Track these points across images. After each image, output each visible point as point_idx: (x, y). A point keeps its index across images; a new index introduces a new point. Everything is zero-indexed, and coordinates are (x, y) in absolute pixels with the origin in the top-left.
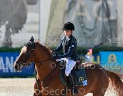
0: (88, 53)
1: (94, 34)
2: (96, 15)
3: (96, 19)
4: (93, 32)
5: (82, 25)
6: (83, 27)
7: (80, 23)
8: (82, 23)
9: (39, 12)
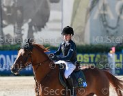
0: (111, 52)
1: (117, 32)
2: (118, 13)
3: (119, 18)
4: (116, 30)
5: (105, 23)
6: (106, 26)
7: (103, 22)
8: (105, 21)
9: (62, 10)
